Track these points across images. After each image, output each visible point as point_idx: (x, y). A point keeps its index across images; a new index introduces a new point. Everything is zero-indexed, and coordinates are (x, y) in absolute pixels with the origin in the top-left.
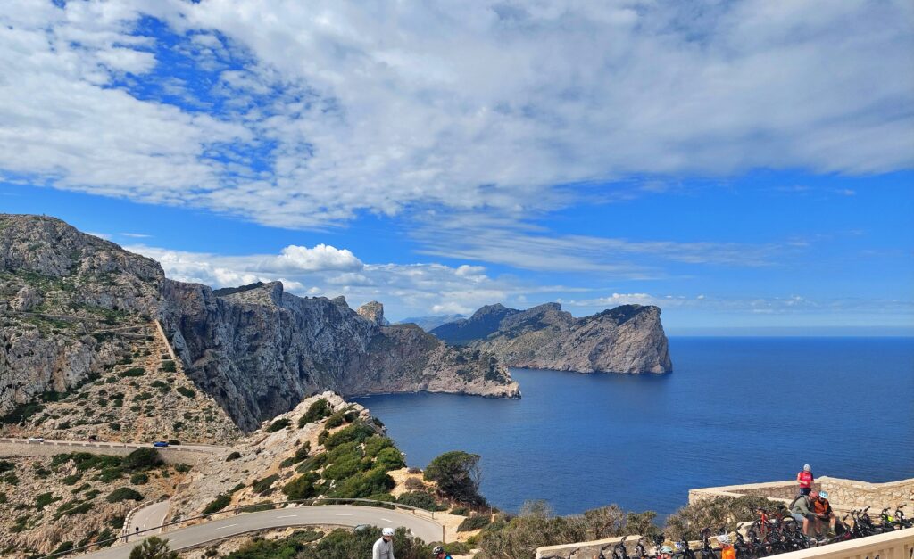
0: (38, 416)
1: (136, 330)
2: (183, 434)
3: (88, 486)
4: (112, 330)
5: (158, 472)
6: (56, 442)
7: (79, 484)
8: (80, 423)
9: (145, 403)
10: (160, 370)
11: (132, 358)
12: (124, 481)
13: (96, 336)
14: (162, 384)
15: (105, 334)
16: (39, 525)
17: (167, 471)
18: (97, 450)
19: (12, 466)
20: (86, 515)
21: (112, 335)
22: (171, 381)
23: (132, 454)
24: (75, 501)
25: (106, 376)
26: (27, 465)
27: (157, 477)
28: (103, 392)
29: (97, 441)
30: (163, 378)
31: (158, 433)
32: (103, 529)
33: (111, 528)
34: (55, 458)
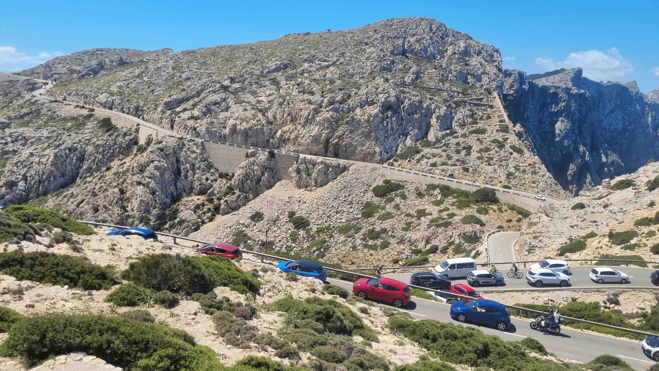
0: (418, 156)
1: (481, 99)
2: (513, 182)
3: (448, 209)
4: (466, 99)
5: (495, 207)
6: (429, 175)
7: (442, 207)
8: (444, 164)
9: (486, 155)
10: (497, 131)
11: (478, 121)
12: (471, 210)
13: (455, 103)
14: (499, 142)
15: (461, 102)
16: (418, 230)
17: (501, 208)
18: (454, 185)
19: (403, 187)
20: (447, 229)
21: (465, 102)
22: (506, 140)
23: (477, 191)
24: (440, 218)
25: (460, 132)
26: (412, 188)
27: (494, 211)
28: (458, 144)
29: (454, 178)
30: (500, 137)
31: (495, 178)
32: (457, 241)
33: (463, 242)
34: (428, 186)
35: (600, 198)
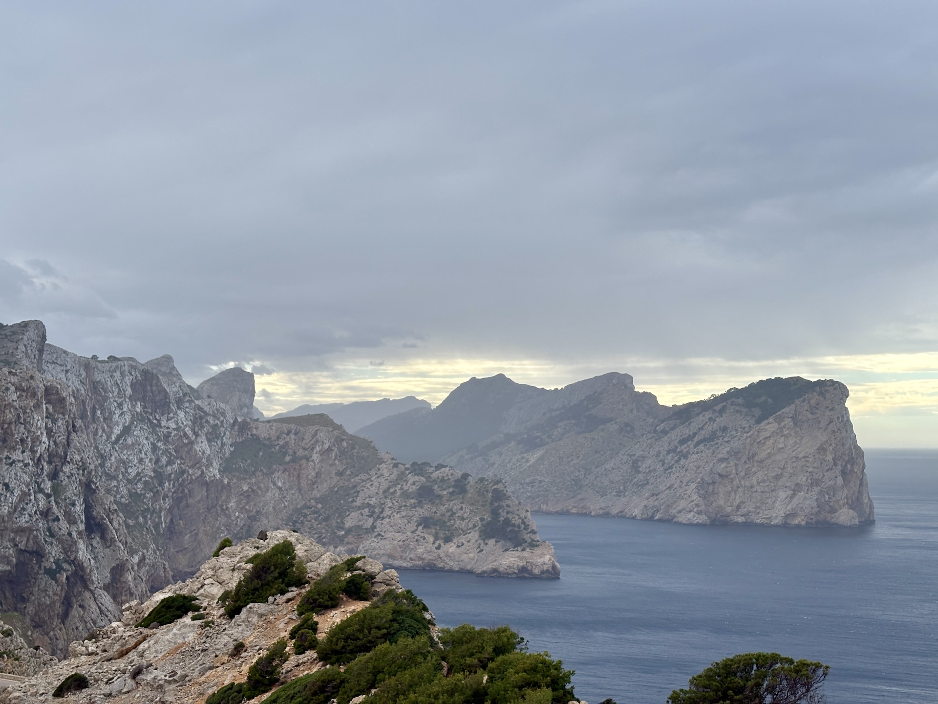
35: (123, 654)
